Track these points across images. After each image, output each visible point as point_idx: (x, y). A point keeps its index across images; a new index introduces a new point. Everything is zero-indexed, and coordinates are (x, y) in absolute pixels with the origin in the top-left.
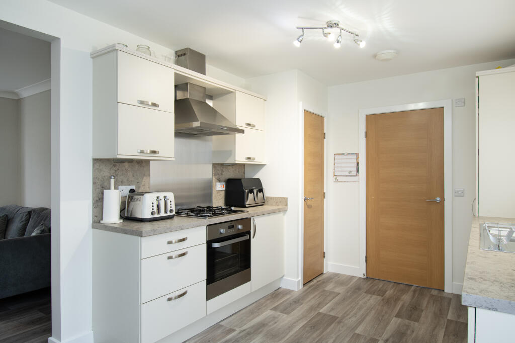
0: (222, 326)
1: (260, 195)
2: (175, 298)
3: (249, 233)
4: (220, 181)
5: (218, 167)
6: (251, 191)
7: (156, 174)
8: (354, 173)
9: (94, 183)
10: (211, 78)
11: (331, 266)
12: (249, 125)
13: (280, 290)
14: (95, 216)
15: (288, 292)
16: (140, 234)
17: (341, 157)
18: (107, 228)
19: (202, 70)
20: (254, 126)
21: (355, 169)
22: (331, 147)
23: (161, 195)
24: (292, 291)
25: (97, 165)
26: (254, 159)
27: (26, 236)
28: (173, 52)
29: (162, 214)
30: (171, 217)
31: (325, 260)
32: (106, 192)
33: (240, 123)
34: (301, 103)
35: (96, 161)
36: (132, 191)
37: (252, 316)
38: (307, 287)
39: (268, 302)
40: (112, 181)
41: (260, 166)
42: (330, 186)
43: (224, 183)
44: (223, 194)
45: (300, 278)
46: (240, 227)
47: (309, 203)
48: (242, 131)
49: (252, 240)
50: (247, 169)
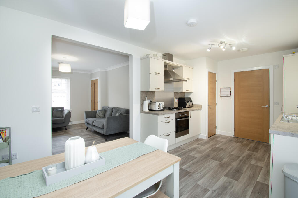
0: (180, 148)
1: (191, 103)
2: (167, 136)
3: (189, 117)
4: (176, 98)
5: (176, 93)
6: (188, 102)
7: (157, 96)
8: (229, 95)
9: (141, 99)
10: (174, 62)
11: (219, 131)
12: (187, 78)
13: (199, 139)
14: (141, 109)
15: (203, 140)
16: (158, 115)
17: (223, 89)
18: (145, 112)
19: (171, 60)
20: (189, 78)
21: (229, 94)
22: (219, 85)
23: (161, 103)
24: (204, 139)
25: (142, 93)
26: (189, 90)
27: (112, 116)
28: (162, 54)
29: (161, 109)
30: (163, 110)
31: (216, 129)
32: (144, 101)
33: (184, 78)
34: (207, 69)
35: (141, 92)
36: (151, 101)
37: (190, 146)
38: (209, 138)
39: (195, 142)
40: (146, 98)
41: (191, 93)
42: (218, 100)
43: (178, 99)
44: (177, 103)
45: (207, 135)
46: (186, 114)
47: (210, 107)
48: (186, 81)
49: (190, 119)
50: (185, 94)
